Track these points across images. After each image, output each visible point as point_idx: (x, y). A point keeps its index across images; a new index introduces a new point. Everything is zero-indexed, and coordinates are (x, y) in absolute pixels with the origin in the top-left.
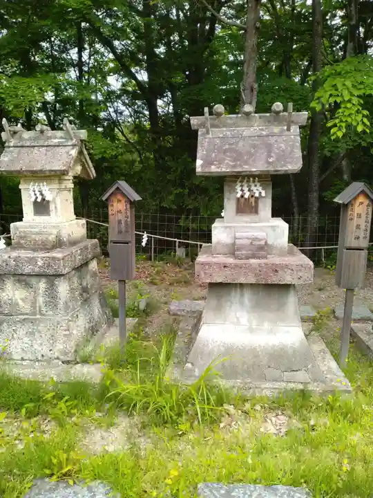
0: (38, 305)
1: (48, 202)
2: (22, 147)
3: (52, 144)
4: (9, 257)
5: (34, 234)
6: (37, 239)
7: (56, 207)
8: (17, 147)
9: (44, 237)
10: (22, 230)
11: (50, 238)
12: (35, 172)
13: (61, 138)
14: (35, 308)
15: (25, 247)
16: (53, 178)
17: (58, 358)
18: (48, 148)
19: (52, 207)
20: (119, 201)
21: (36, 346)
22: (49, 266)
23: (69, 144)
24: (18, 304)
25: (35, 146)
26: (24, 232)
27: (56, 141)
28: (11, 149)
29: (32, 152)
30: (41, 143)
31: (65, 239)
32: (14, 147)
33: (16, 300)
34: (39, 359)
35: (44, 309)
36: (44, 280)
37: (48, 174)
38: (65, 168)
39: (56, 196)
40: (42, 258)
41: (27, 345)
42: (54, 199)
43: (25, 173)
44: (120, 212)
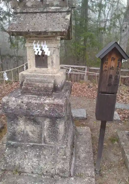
0: (43, 136)
1: (47, 57)
2: (27, 13)
3: (50, 11)
4: (22, 102)
5: (38, 82)
6: (40, 86)
7: (52, 62)
8: (23, 13)
9: (45, 85)
10: (28, 78)
11: (50, 86)
12: (40, 33)
13: (57, 6)
14: (41, 139)
15: (31, 93)
16: (51, 38)
17: (58, 174)
18: (48, 14)
19: (49, 61)
20: (113, 59)
21: (42, 165)
22: (53, 110)
23: (64, 10)
24: (28, 135)
25: (36, 13)
26: (30, 80)
27: (53, 8)
28: (19, 15)
29: (35, 17)
30: (41, 10)
31: (59, 86)
32: (20, 13)
33: (27, 132)
34: (45, 174)
35: (47, 140)
36: (48, 120)
37: (49, 34)
38: (64, 30)
39: (53, 53)
40: (49, 105)
41: (35, 164)
42: (51, 55)
43: (31, 34)
44: (112, 68)
